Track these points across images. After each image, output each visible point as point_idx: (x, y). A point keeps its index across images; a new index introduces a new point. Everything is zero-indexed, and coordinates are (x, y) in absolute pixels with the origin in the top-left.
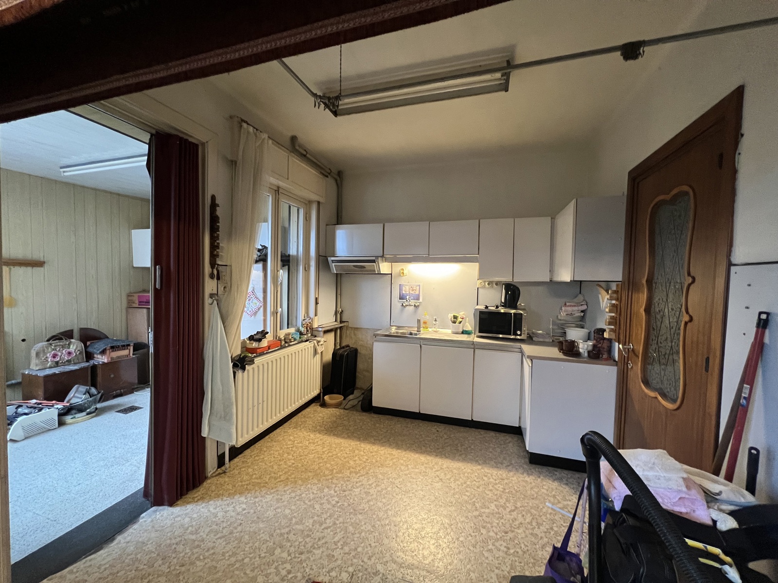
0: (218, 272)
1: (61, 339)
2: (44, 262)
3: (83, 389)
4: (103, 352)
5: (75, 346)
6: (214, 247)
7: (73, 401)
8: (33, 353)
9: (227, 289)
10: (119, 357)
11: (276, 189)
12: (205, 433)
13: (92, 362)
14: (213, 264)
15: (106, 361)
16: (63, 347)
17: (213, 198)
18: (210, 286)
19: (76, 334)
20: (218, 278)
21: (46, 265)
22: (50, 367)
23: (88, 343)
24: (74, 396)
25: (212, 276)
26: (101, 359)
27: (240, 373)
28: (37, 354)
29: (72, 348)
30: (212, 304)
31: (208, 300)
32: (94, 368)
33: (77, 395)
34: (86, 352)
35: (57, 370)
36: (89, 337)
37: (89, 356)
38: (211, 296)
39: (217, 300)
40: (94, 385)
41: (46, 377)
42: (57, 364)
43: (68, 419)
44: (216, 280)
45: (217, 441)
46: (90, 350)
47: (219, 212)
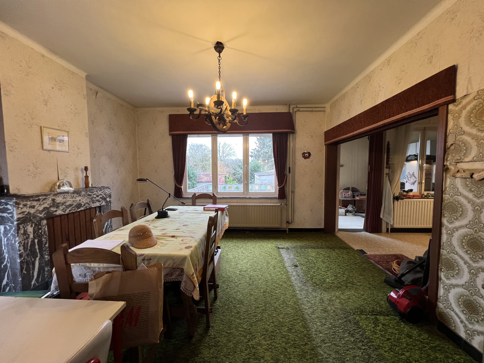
0: (389, 166)
1: (346, 190)
2: (343, 165)
3: (351, 206)
4: (358, 196)
5: (350, 193)
6: (388, 158)
7: (349, 209)
8: (340, 193)
9: (393, 172)
10: (362, 198)
11: (424, 128)
12: (381, 217)
13: (354, 199)
14: (387, 163)
15: (358, 199)
16: (347, 192)
17: (388, 142)
18: (386, 171)
19: (350, 188)
20: (389, 168)
21: (344, 166)
22: (343, 198)
23: (354, 192)
24: (349, 207)
25: (387, 168)
26: (357, 198)
27: (396, 202)
28: (341, 193)
29: (349, 193)
30: (386, 177)
31: (385, 175)
32: (355, 201)
33: (350, 208)
34: (353, 195)
35: (345, 199)
36: (354, 190)
37: (354, 197)
38: (386, 174)
39: (389, 177)
40: (355, 205)
41: (343, 200)
42: (345, 197)
43: (347, 214)
44: (388, 169)
45: (387, 222)
46: (354, 194)
47: (391, 146)
